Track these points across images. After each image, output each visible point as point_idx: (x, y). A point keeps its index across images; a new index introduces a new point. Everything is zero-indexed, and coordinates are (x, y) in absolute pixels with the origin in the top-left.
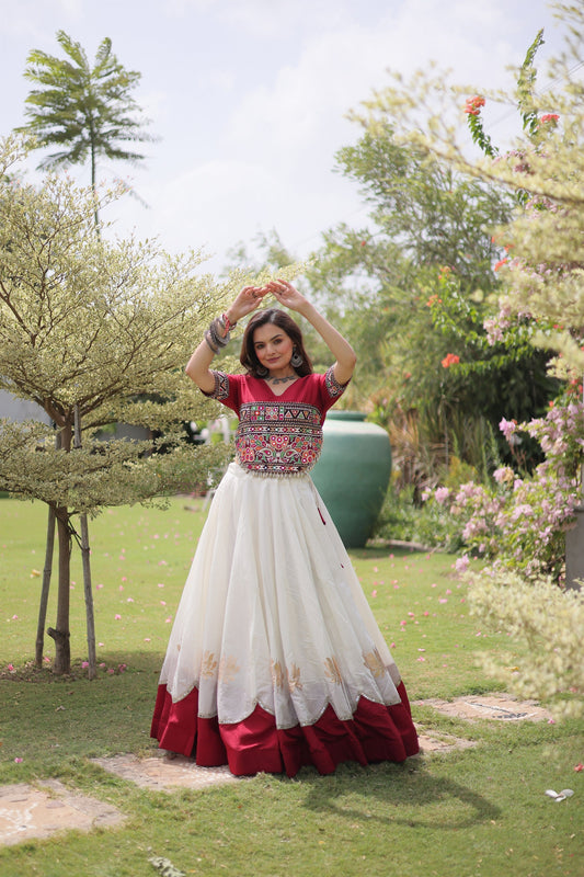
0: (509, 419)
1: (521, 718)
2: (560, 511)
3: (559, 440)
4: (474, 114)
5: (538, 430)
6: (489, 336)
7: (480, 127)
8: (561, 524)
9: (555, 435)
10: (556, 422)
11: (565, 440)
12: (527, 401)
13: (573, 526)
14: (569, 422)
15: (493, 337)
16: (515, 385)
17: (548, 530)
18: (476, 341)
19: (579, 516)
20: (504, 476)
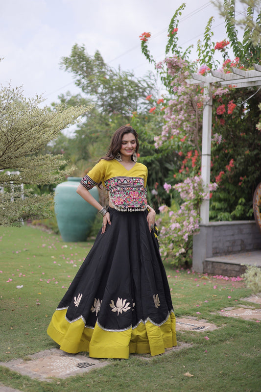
0: (168, 184)
1: (203, 329)
2: (192, 226)
3: (192, 193)
4: (144, 41)
5: (182, 188)
6: (156, 144)
7: (146, 46)
8: (193, 232)
9: (190, 191)
10: (190, 185)
11: (194, 193)
12: (160, 175)
13: (198, 233)
14: (196, 185)
15: (158, 144)
16: (155, 167)
17: (187, 235)
18: (147, 146)
19: (201, 228)
20: (164, 209)
